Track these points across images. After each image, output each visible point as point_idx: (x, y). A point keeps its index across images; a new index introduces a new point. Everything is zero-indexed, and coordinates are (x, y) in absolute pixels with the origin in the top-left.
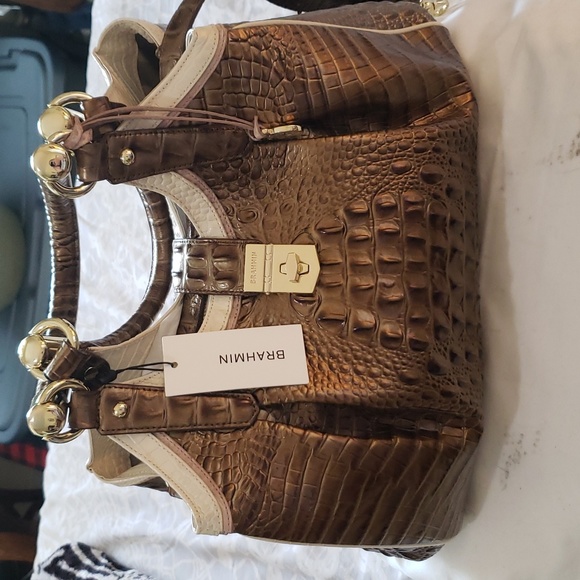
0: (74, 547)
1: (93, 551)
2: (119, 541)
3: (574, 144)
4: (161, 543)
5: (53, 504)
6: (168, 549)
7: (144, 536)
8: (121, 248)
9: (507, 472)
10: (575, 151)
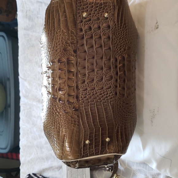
0: (31, 174)
1: (37, 175)
2: (44, 170)
3: (155, 26)
4: (57, 168)
5: (23, 164)
6: (60, 169)
7: (52, 167)
8: (34, 84)
9: (152, 121)
10: (156, 28)
